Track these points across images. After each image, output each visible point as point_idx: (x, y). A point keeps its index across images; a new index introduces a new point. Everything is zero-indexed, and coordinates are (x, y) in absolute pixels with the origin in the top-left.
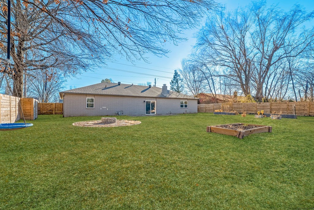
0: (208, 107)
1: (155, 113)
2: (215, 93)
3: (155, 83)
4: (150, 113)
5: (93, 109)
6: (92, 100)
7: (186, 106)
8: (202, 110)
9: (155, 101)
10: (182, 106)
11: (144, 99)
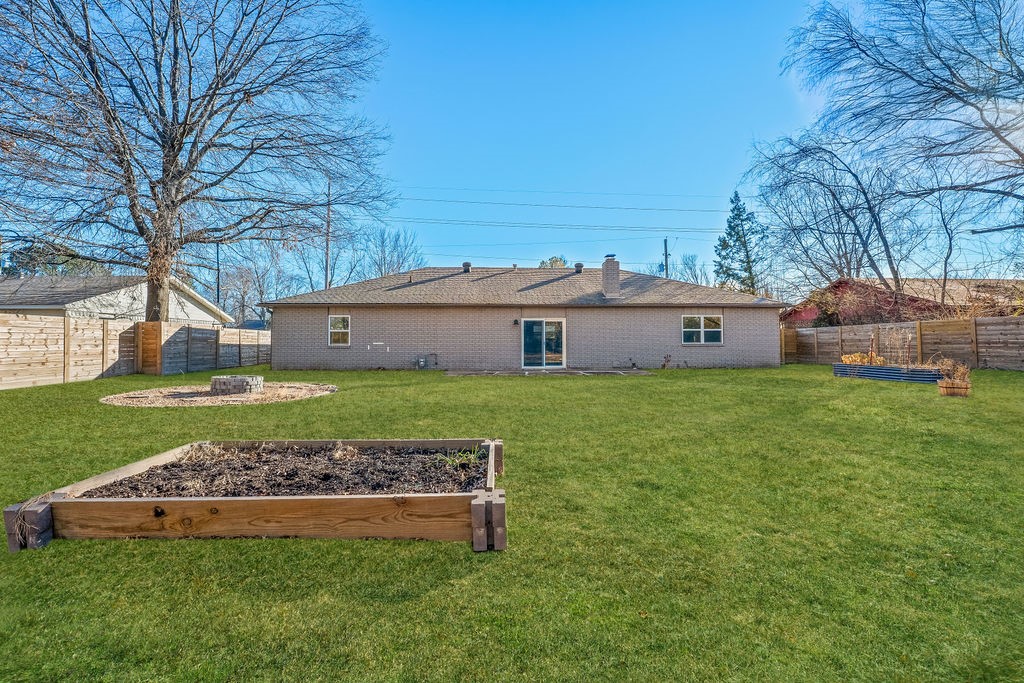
0: (852, 340)
1: (564, 366)
2: (895, 273)
3: (666, 255)
4: (541, 364)
5: (347, 348)
6: (344, 321)
7: (713, 337)
8: (829, 353)
9: (564, 321)
10: (689, 337)
11: (514, 315)
